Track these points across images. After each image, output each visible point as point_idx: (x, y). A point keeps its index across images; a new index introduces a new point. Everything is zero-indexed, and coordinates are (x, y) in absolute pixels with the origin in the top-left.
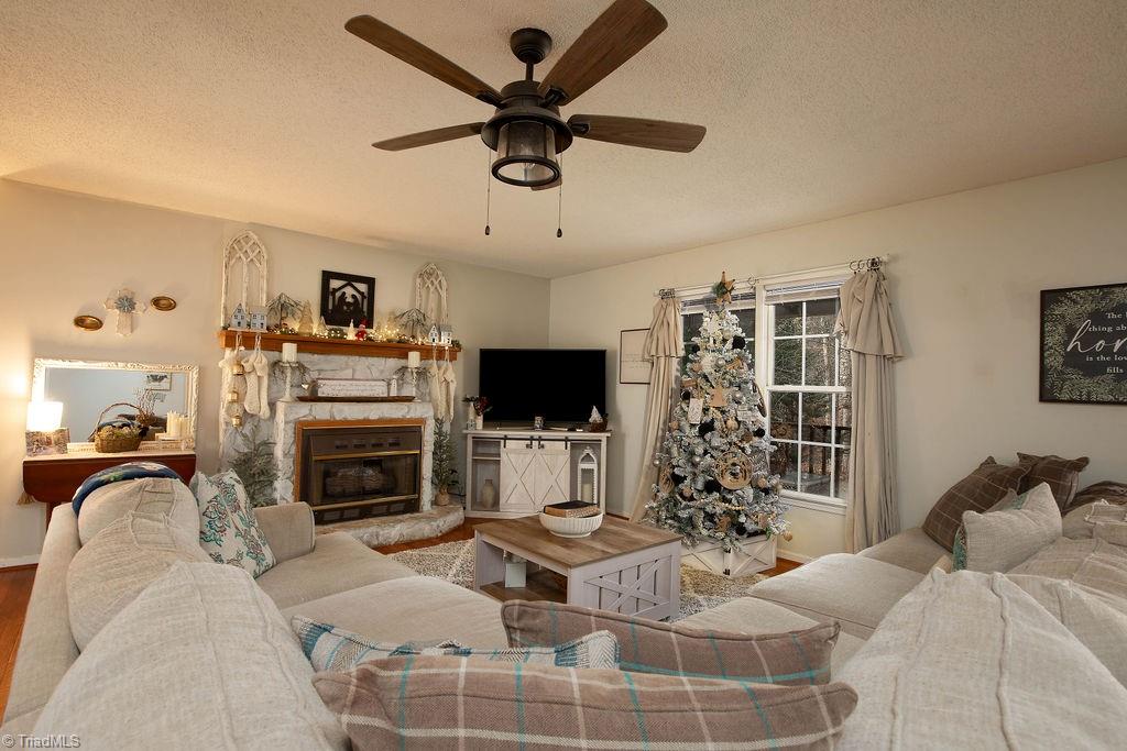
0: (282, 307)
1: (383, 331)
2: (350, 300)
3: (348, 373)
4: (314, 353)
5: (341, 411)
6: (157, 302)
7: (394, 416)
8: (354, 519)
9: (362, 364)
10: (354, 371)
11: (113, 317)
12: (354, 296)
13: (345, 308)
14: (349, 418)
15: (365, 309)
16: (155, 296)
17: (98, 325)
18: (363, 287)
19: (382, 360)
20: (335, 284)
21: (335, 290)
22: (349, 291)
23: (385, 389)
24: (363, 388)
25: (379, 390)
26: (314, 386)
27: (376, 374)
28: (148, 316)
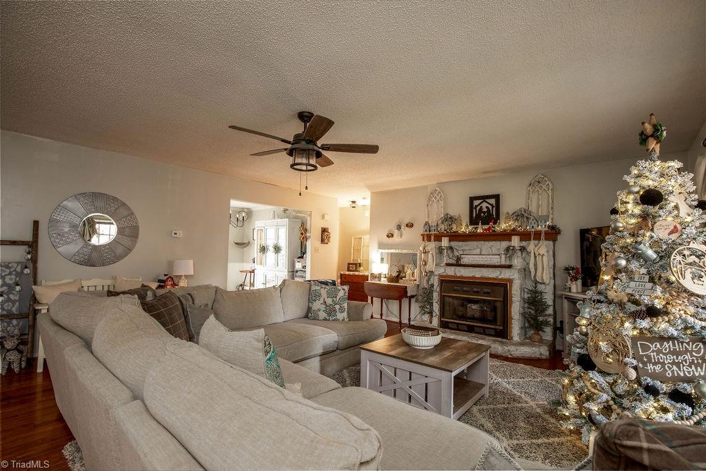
0: (449, 219)
1: (503, 226)
2: (485, 210)
3: (478, 251)
4: (460, 241)
5: (460, 271)
6: (407, 225)
7: (490, 276)
8: (464, 331)
9: (487, 246)
10: (481, 250)
11: (396, 232)
12: (487, 207)
13: (482, 214)
14: (464, 275)
15: (494, 214)
16: (406, 223)
17: (392, 236)
18: (493, 201)
19: (498, 243)
20: (476, 203)
21: (476, 206)
22: (484, 205)
23: (499, 260)
24: (486, 259)
25: (495, 260)
26: (459, 259)
27: (495, 251)
28: (405, 231)
